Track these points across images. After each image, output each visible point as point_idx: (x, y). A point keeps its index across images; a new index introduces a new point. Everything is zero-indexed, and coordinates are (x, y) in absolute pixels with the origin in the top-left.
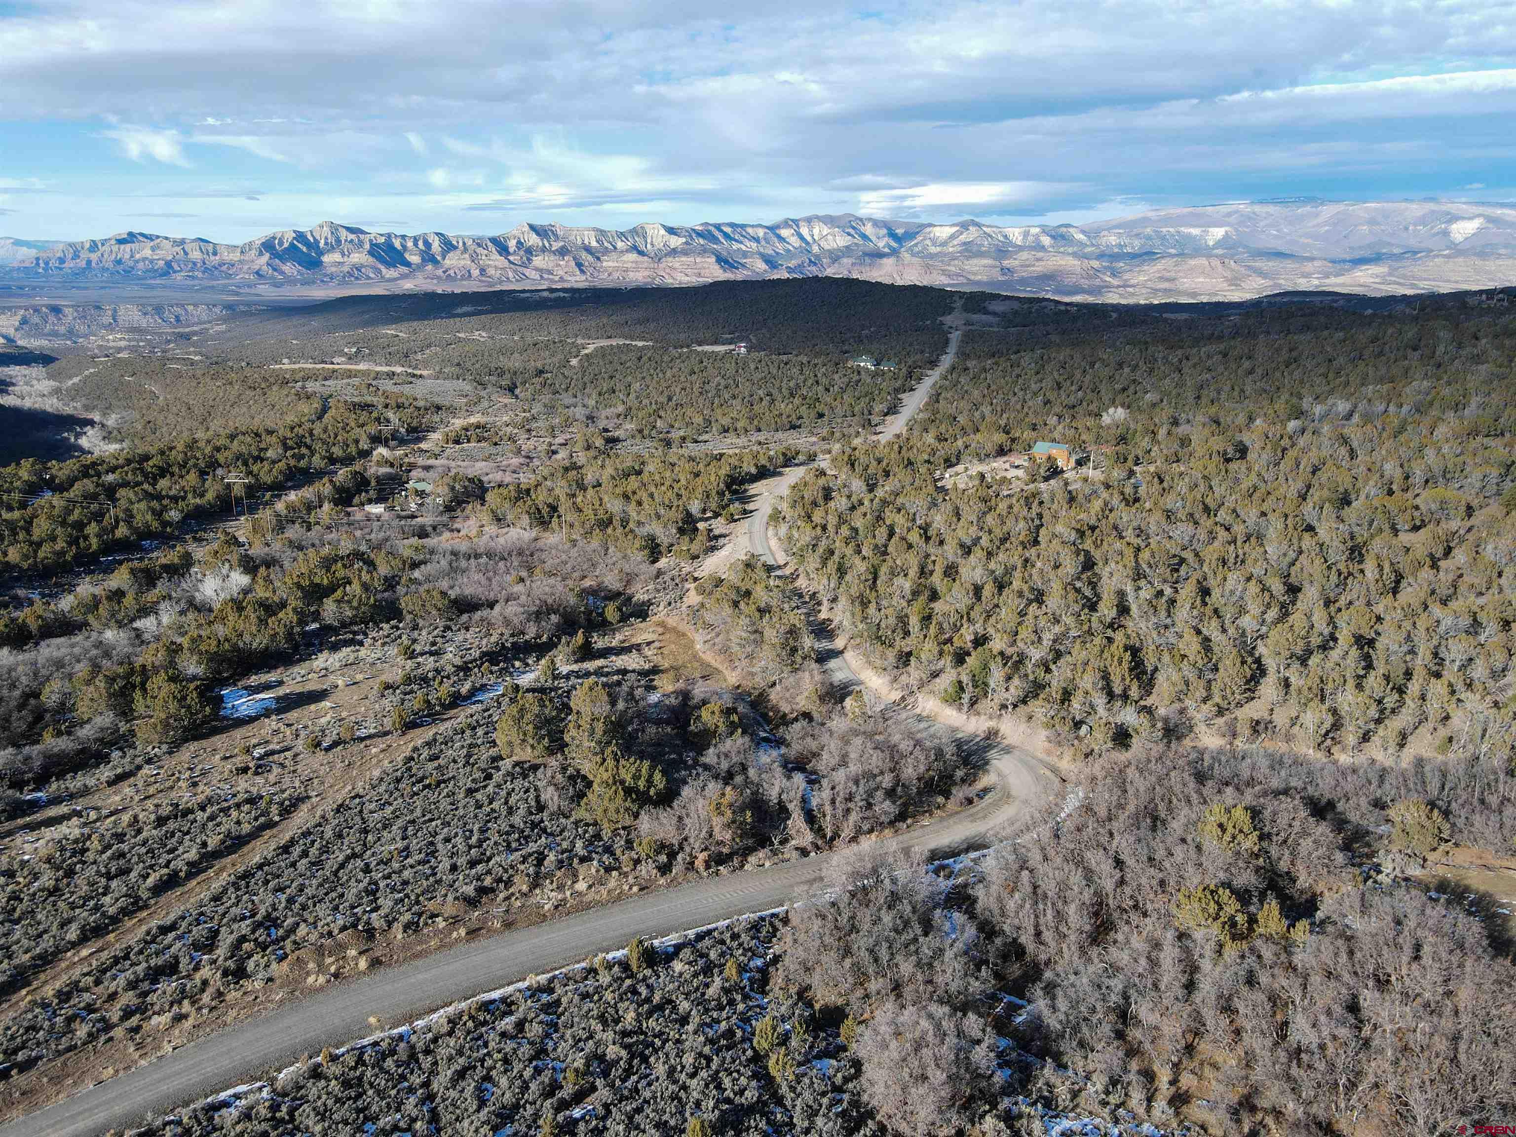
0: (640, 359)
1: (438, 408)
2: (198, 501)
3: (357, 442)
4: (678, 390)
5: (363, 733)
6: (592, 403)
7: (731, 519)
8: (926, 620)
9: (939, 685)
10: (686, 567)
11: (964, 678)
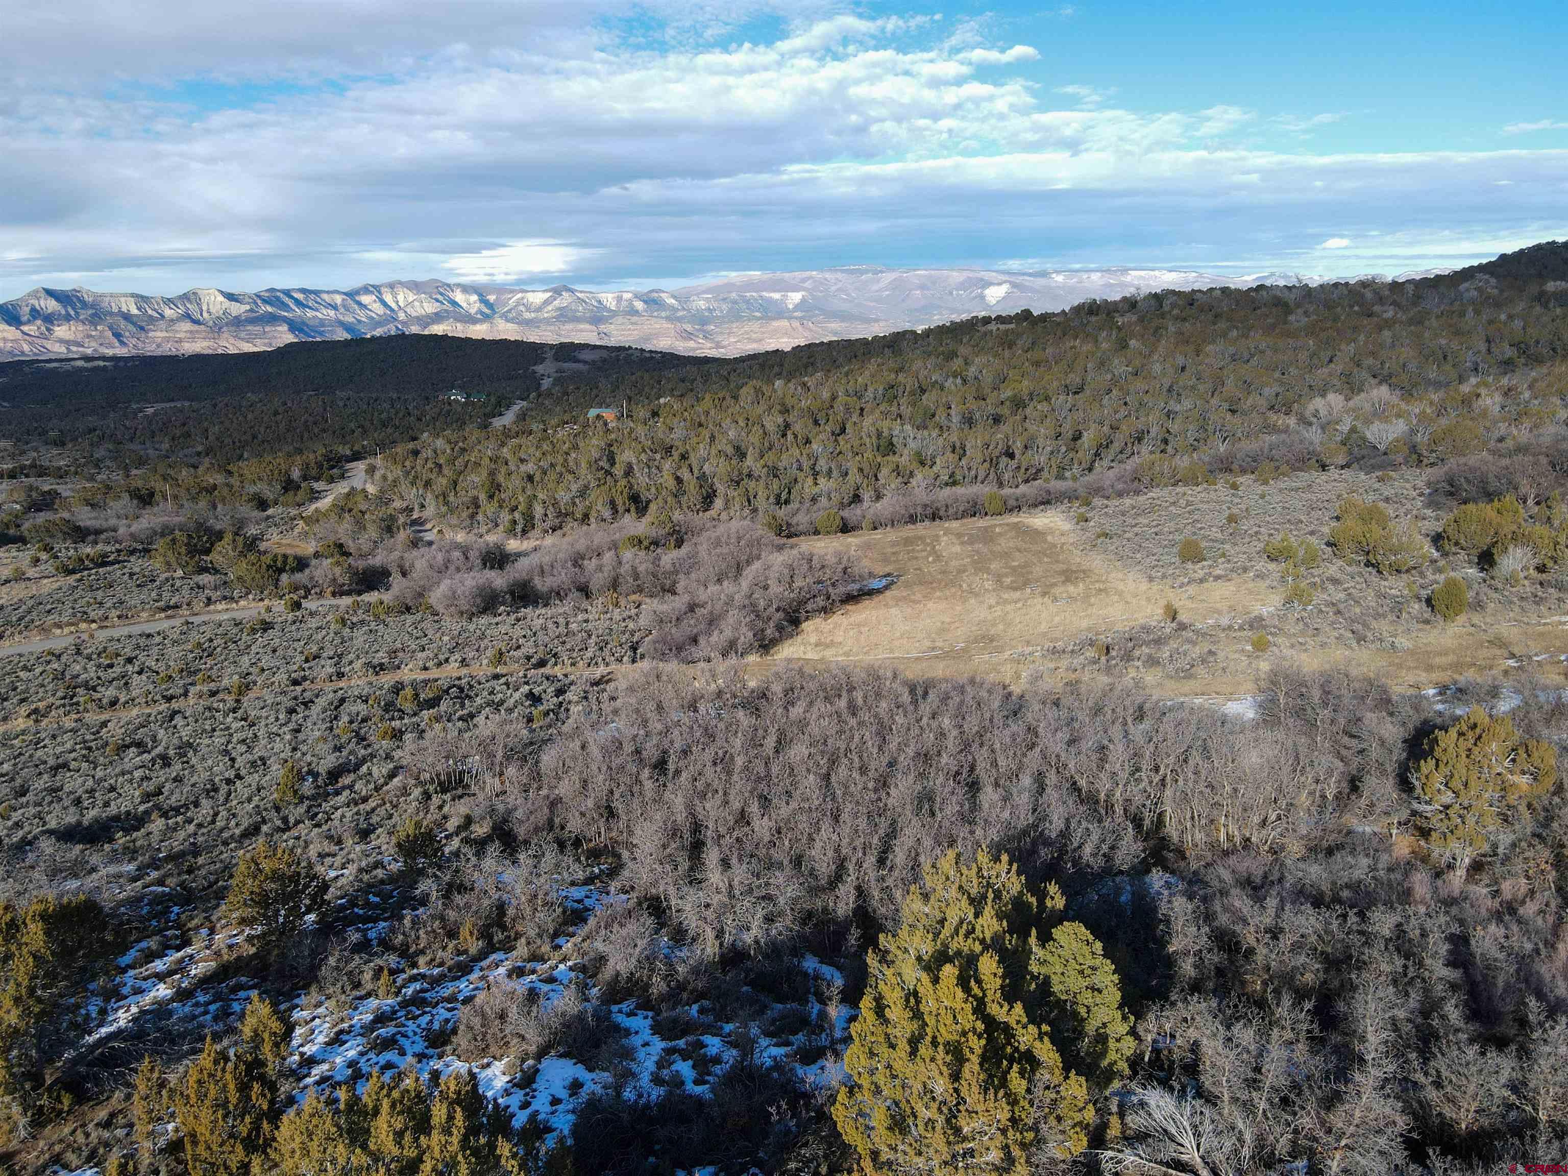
0: (215, 406)
4: (262, 430)
7: (331, 480)
8: (491, 497)
9: (501, 528)
10: (294, 512)
11: (517, 515)
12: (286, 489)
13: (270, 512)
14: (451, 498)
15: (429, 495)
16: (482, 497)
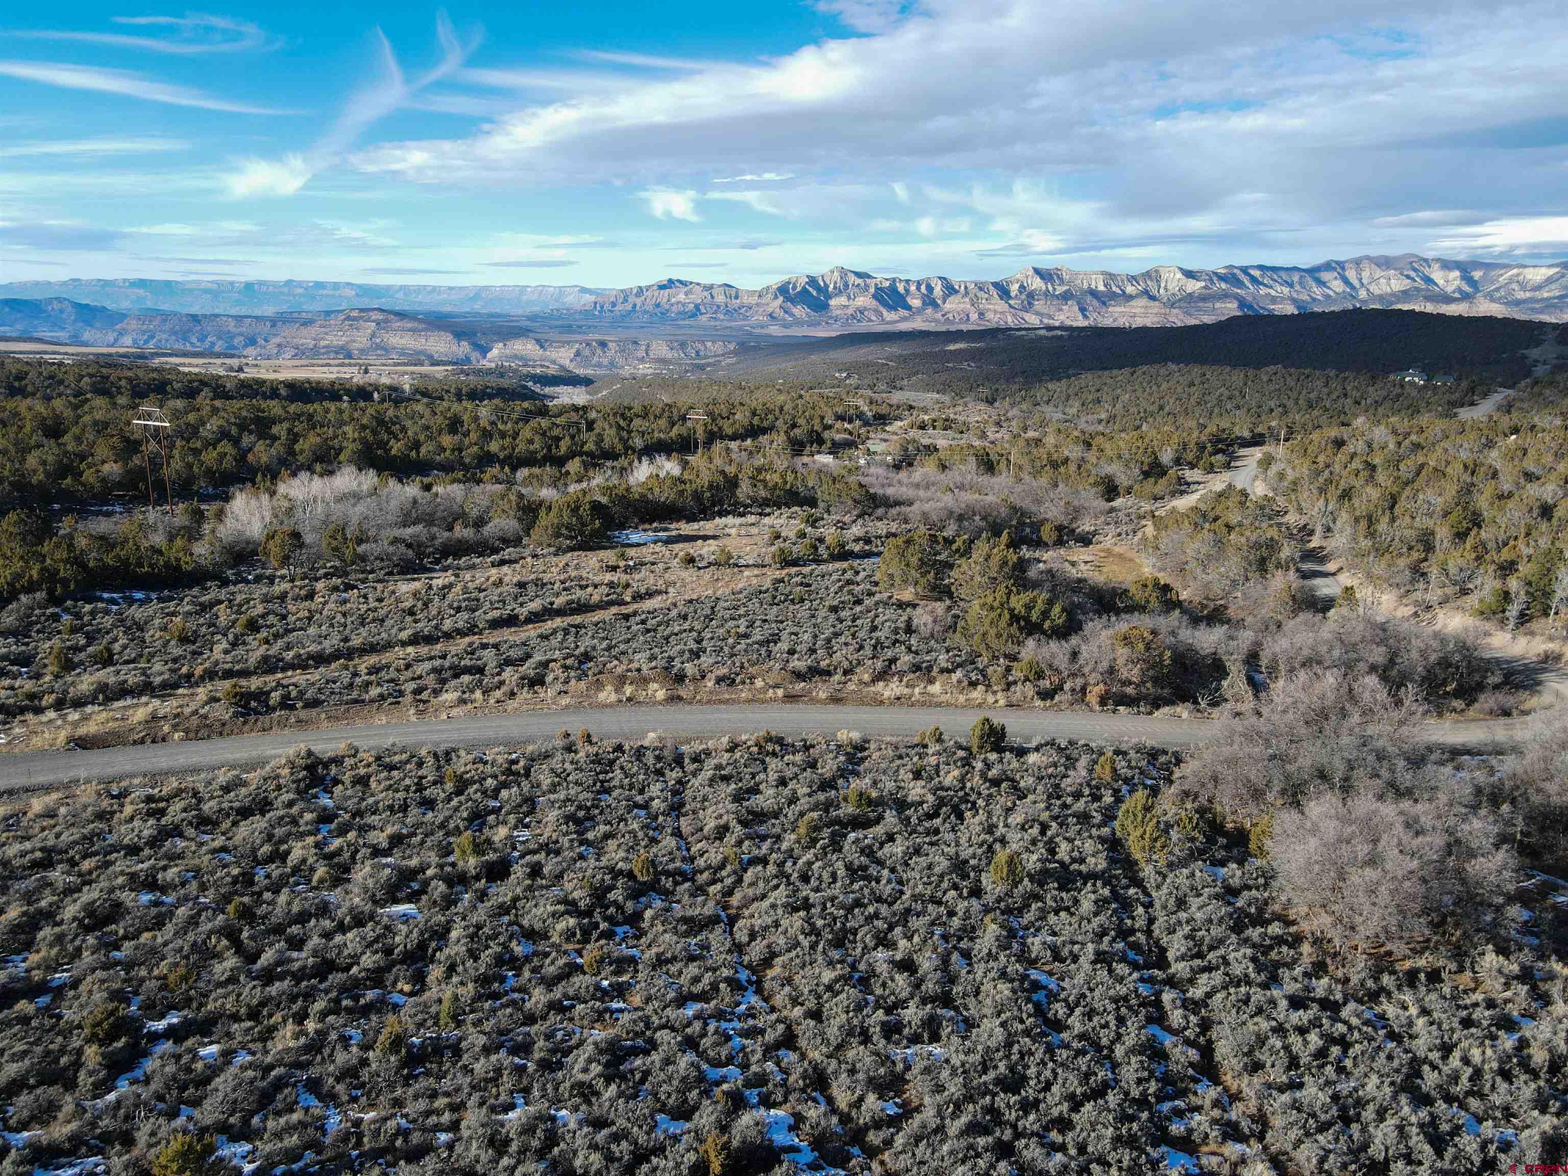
1: (911, 407)
2: (662, 436)
3: (822, 418)
4: (1172, 400)
5: (742, 562)
6: (1074, 411)
7: (1210, 469)
8: (1461, 536)
9: (1472, 600)
10: (1146, 506)
11: (1513, 584)
12: (1146, 475)
13: (1118, 502)
14: (1382, 526)
15: (1344, 517)
16: (1443, 534)
